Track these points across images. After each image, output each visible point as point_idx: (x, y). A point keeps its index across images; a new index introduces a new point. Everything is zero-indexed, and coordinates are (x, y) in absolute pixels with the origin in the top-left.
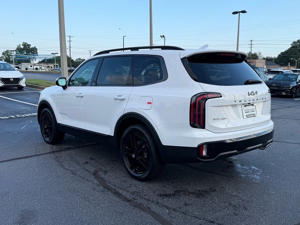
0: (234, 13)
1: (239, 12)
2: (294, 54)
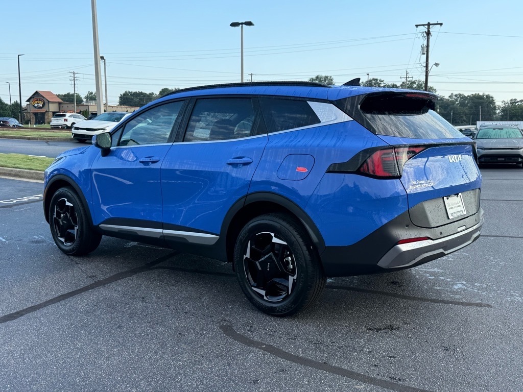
0: (234, 25)
1: (242, 24)
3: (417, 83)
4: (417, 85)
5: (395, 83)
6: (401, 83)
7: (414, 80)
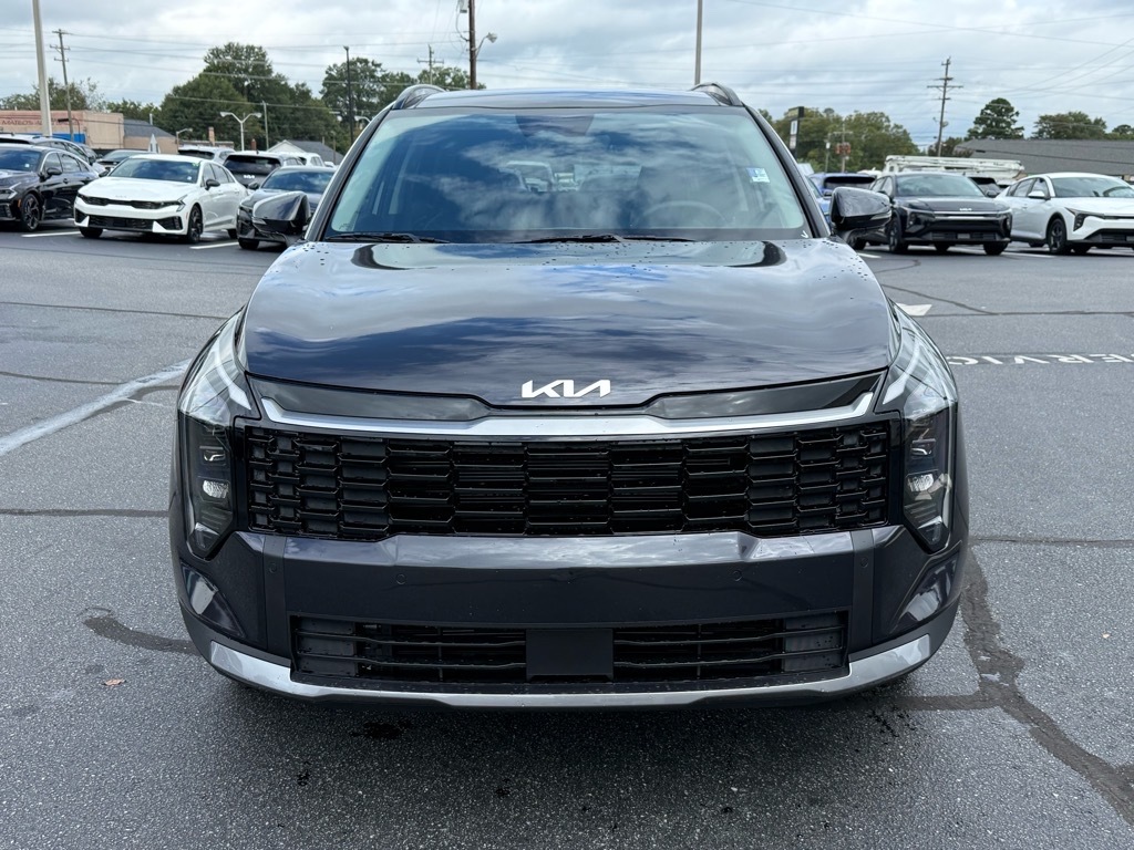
2: (222, 96)
3: (452, 75)
4: (453, 79)
5: (405, 72)
6: (420, 72)
7: (446, 67)
